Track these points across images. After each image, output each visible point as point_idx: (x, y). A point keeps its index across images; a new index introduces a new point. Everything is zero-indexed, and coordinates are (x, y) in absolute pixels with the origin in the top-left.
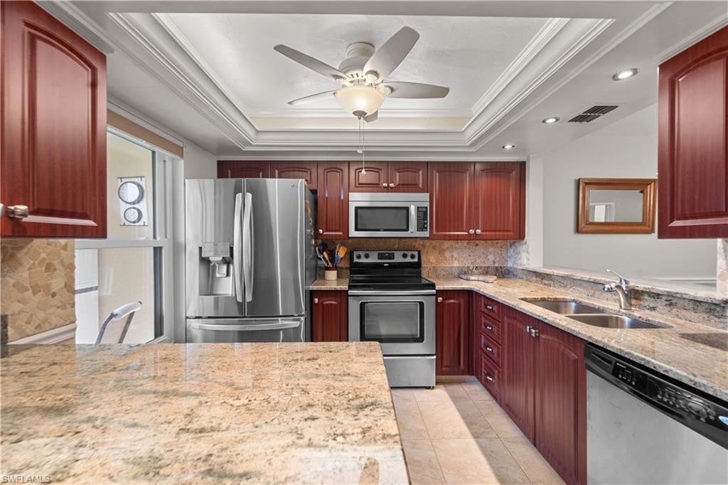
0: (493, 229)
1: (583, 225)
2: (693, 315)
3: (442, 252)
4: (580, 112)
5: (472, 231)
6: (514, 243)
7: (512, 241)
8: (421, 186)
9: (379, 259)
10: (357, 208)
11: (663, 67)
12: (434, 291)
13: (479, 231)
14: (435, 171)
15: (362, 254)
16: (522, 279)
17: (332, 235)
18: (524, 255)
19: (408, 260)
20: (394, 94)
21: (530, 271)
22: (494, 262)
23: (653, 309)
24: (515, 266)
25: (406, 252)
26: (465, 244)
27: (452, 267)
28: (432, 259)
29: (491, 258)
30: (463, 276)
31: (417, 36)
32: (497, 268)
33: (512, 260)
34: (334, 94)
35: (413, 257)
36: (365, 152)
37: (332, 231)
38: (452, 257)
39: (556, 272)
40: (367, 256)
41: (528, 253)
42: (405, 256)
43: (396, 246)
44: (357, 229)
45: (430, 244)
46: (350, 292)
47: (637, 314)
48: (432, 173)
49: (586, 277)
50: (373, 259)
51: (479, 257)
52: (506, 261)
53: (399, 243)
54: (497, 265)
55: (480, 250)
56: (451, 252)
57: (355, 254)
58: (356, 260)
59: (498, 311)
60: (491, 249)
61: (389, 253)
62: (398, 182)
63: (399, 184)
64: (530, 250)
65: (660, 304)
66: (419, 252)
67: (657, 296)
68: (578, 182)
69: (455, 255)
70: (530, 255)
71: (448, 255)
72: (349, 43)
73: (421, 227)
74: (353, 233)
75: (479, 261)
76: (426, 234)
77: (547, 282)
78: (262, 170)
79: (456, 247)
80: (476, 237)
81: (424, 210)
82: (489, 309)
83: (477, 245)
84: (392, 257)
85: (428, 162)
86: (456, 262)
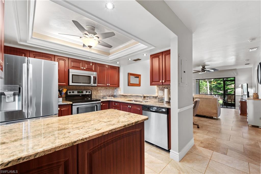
0: (113, 84)
1: (130, 84)
2: (153, 99)
3: (97, 91)
4: (135, 59)
5: (108, 84)
6: (116, 88)
7: (115, 88)
8: (93, 70)
9: (78, 93)
10: (73, 75)
11: (151, 56)
12: (101, 102)
13: (109, 85)
14: (98, 66)
15: (71, 91)
16: (119, 97)
17: (61, 84)
18: (119, 91)
19: (88, 93)
20: (99, 43)
21: (121, 95)
22: (111, 94)
23: (147, 99)
24: (117, 94)
25: (87, 91)
26: (104, 88)
27: (101, 95)
28: (95, 93)
29: (110, 92)
30: (104, 98)
31: (115, 35)
32: (112, 95)
33: (116, 93)
34: (80, 38)
35: (89, 92)
36: (92, 59)
37: (61, 83)
38: (100, 92)
39: (128, 95)
40: (73, 92)
41: (120, 90)
42: (87, 92)
43: (83, 89)
44: (72, 82)
45: (94, 88)
46: (73, 104)
47: (145, 101)
48: (97, 66)
49: (135, 95)
50: (76, 93)
51: (108, 92)
52: (114, 93)
53: (84, 88)
54: (112, 94)
55: (108, 90)
56: (100, 91)
57: (68, 91)
58: (69, 94)
59: (119, 105)
60: (110, 90)
61: (81, 91)
62: (86, 68)
63: (87, 68)
64: (121, 90)
65: (148, 98)
66: (91, 91)
67: (148, 97)
68: (128, 73)
69: (101, 92)
70: (121, 91)
71: (99, 92)
72: (88, 25)
73: (95, 83)
74: (71, 83)
75: (107, 93)
76: (96, 85)
77: (126, 97)
78: (24, 53)
79: (102, 90)
80: (109, 86)
81: (95, 77)
82: (116, 105)
83: (107, 89)
84: (82, 92)
85: (96, 63)
86: (102, 94)
